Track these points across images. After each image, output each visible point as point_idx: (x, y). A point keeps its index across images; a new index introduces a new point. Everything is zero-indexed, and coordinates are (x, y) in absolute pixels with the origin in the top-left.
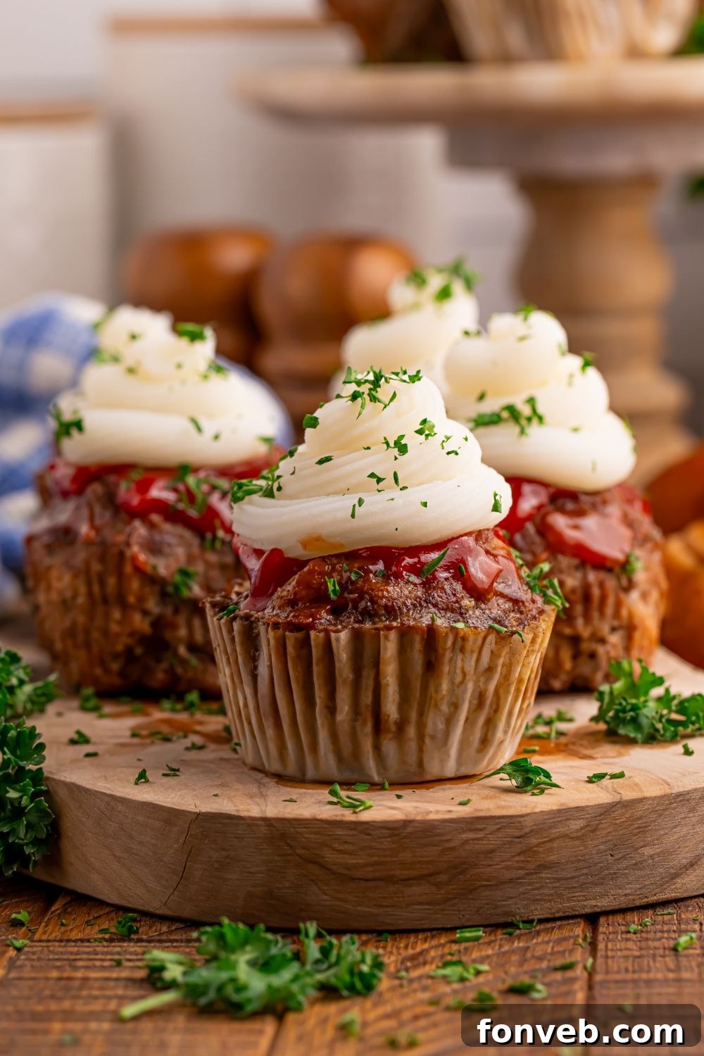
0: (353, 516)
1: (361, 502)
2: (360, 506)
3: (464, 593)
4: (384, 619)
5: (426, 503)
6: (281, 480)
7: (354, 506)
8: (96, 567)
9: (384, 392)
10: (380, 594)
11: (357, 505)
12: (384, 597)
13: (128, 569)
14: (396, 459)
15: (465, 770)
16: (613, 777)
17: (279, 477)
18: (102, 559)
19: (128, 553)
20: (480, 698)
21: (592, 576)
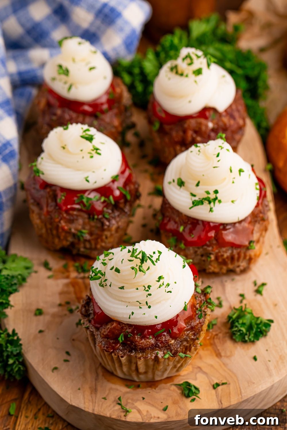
0: (129, 318)
1: (133, 313)
2: (132, 315)
3: (171, 339)
4: (140, 352)
5: (157, 317)
6: (106, 282)
7: (130, 315)
8: (49, 226)
9: (145, 266)
10: (138, 344)
11: (131, 315)
12: (139, 346)
13: (60, 230)
14: (147, 297)
15: (170, 375)
16: (223, 384)
17: (106, 280)
18: (51, 224)
19: (60, 225)
20: (175, 366)
21: (235, 252)
